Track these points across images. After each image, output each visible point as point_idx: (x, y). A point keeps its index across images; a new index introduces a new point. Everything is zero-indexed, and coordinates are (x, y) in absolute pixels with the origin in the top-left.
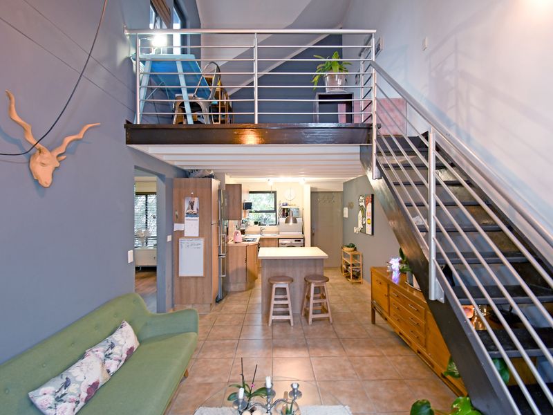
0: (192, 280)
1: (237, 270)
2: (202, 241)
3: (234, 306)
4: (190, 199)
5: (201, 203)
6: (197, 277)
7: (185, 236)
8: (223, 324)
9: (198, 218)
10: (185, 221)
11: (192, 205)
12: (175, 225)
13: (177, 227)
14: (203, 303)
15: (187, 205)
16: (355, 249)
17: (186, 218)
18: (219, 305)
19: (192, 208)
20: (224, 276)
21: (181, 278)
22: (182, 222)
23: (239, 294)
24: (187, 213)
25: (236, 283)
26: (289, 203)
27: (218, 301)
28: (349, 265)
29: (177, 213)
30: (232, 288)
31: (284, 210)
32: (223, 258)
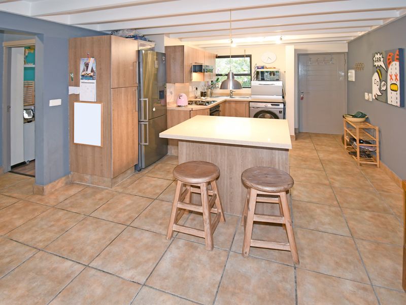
0: (89, 149)
2: (99, 106)
4: (86, 60)
5: (97, 63)
7: (80, 100)
9: (95, 81)
10: (81, 84)
11: (87, 65)
12: (70, 88)
13: (72, 90)
14: (103, 176)
15: (82, 67)
16: (367, 120)
17: (81, 81)
19: (87, 70)
20: (147, 144)
22: (77, 85)
24: (83, 76)
27: (138, 170)
28: (355, 140)
29: (72, 75)
32: (145, 125)
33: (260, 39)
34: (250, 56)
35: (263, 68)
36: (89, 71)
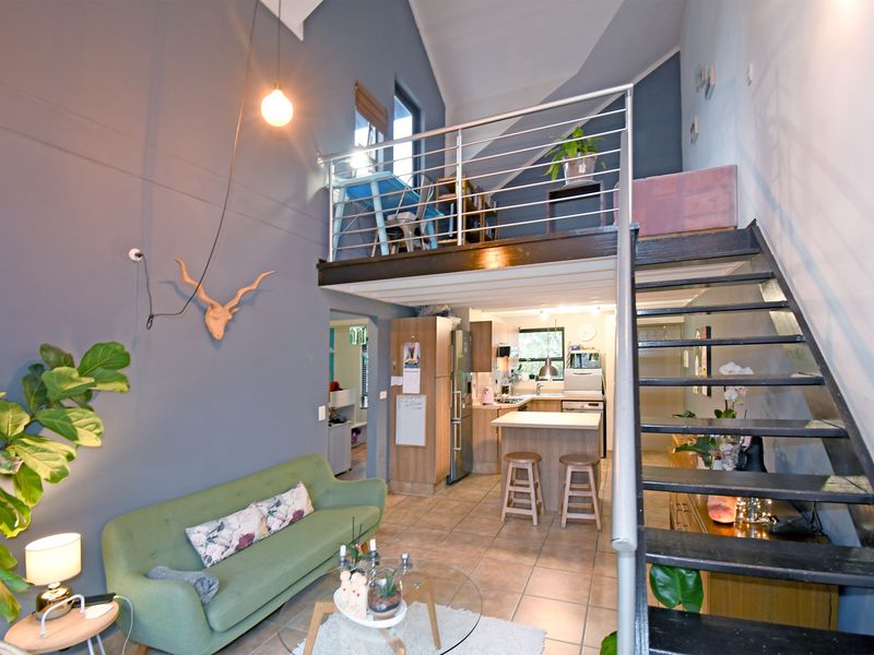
0: (411, 451)
1: (484, 443)
2: (424, 398)
3: (469, 491)
4: (410, 345)
5: (422, 349)
6: (417, 447)
7: (404, 392)
8: (441, 511)
9: (419, 370)
10: (404, 373)
11: (412, 351)
12: (393, 378)
13: (395, 381)
14: (425, 482)
15: (406, 353)
17: (405, 369)
18: (450, 488)
19: (412, 357)
21: (399, 447)
22: (400, 374)
23: (485, 478)
24: (406, 363)
25: (484, 461)
26: (584, 345)
27: (450, 482)
29: (394, 363)
30: (477, 468)
31: (572, 356)
32: (458, 425)
33: (575, 309)
34: (562, 329)
35: (578, 348)
36: (415, 358)
